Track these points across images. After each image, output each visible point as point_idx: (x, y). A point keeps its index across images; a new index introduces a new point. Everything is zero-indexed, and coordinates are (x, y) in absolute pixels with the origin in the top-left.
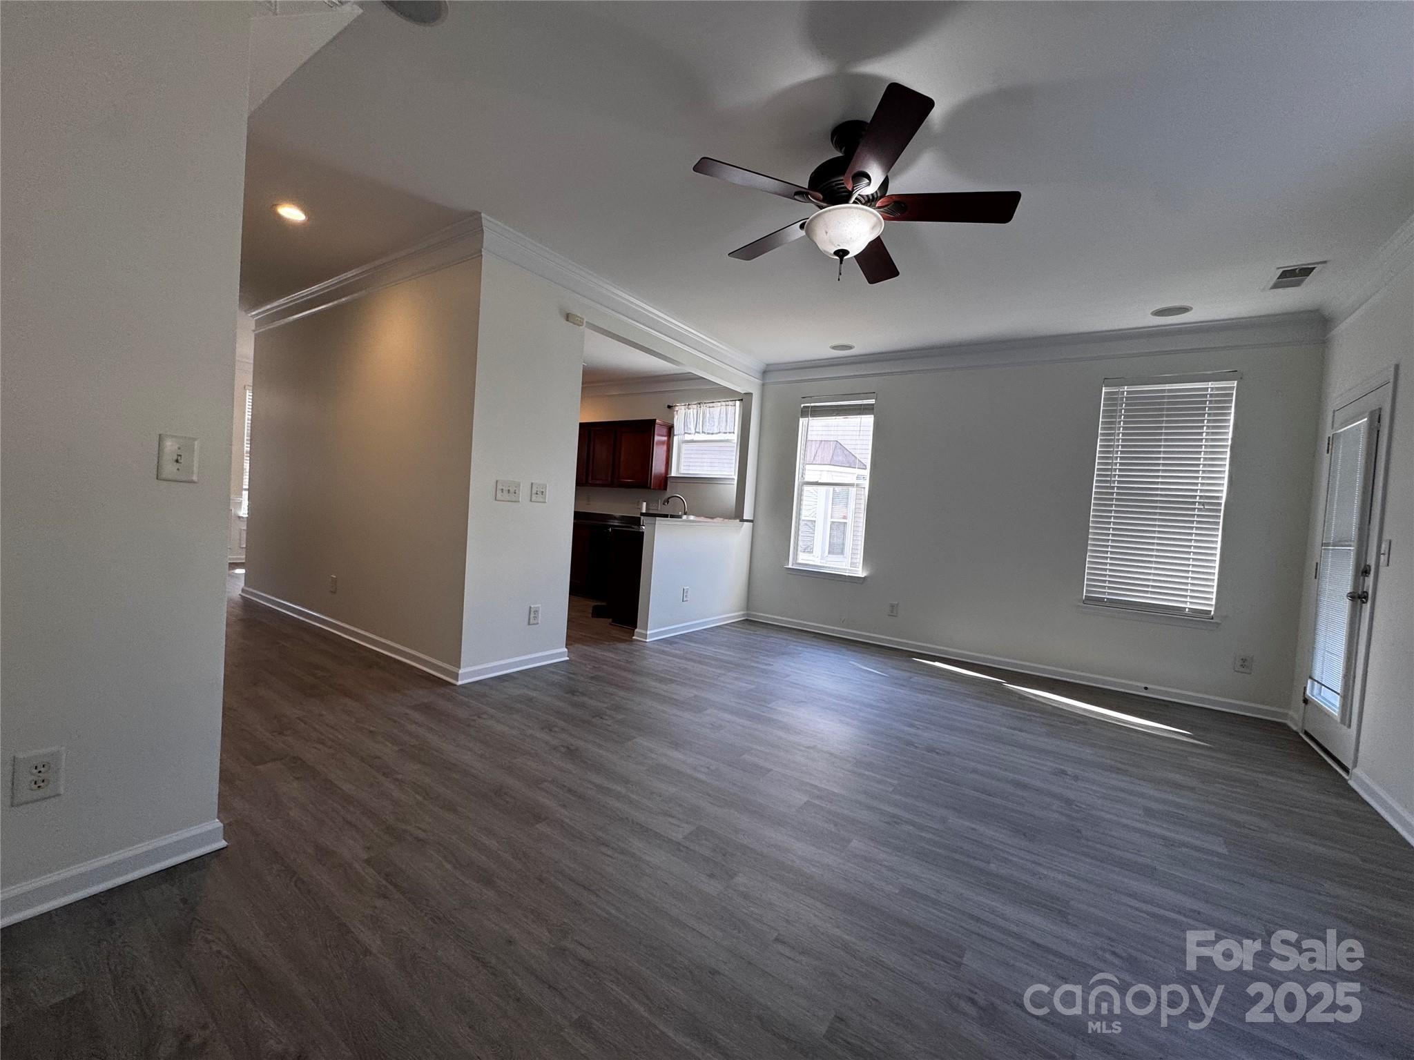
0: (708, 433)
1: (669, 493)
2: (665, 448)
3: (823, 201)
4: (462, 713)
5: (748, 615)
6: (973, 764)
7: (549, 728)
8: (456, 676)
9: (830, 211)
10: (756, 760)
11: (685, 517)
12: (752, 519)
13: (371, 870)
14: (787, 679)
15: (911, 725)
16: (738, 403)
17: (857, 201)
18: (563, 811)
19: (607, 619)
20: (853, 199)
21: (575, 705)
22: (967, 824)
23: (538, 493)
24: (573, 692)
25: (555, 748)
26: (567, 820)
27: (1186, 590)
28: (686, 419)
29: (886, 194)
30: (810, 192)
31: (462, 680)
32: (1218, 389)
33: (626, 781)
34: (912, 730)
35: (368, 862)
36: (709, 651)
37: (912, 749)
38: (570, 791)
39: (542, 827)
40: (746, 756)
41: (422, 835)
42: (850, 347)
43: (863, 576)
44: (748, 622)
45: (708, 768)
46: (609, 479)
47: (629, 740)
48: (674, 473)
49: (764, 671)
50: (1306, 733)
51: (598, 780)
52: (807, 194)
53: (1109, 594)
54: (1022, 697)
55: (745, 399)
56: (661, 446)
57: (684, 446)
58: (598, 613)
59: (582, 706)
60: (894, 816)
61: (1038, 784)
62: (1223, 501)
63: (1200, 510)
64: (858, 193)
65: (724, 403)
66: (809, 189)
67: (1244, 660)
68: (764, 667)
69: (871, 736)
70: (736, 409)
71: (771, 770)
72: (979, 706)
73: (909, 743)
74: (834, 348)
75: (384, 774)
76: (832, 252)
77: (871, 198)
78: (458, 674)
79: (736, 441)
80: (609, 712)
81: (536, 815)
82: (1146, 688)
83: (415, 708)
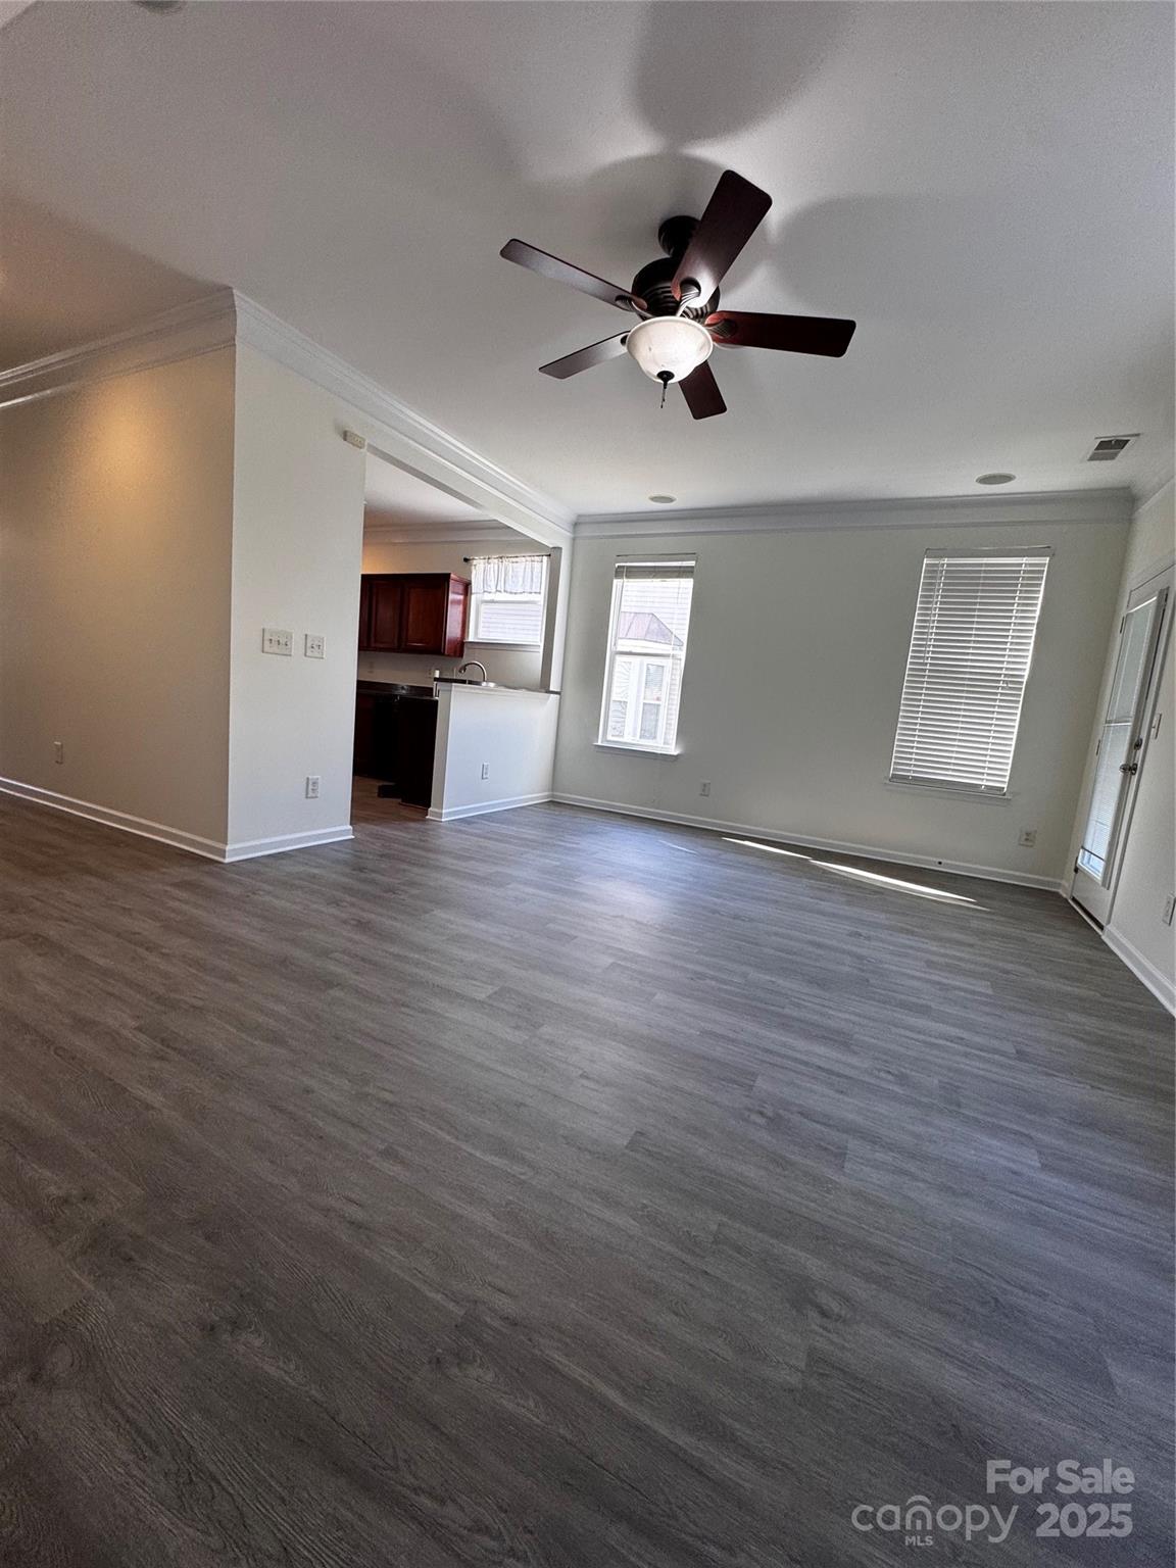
0: (511, 593)
1: (465, 660)
2: (461, 608)
3: (648, 310)
4: (232, 890)
5: (553, 796)
6: (775, 929)
7: (337, 903)
8: (223, 853)
9: (654, 323)
10: (562, 928)
11: (484, 684)
12: (559, 690)
13: (143, 1037)
14: (595, 856)
15: (718, 897)
16: (545, 558)
17: (685, 314)
18: (357, 977)
19: (394, 800)
20: (680, 312)
21: (364, 881)
22: (768, 978)
23: (313, 647)
24: (361, 870)
25: (345, 922)
26: (362, 986)
27: (984, 768)
28: (484, 573)
29: (717, 307)
30: (634, 297)
31: (232, 856)
32: (1031, 565)
33: (424, 950)
34: (719, 901)
35: (139, 1029)
36: (512, 830)
37: (717, 915)
38: (363, 960)
39: (335, 993)
40: (551, 926)
41: (200, 1003)
42: (670, 500)
43: (675, 754)
44: (553, 803)
45: (511, 936)
46: (396, 641)
47: (427, 913)
48: (471, 638)
49: (569, 849)
50: (1074, 899)
51: (395, 949)
52: (630, 300)
53: (914, 772)
54: (825, 871)
55: (553, 554)
56: (457, 606)
57: (483, 607)
58: (384, 793)
59: (373, 882)
60: (695, 973)
61: (834, 943)
62: (1025, 680)
63: (1003, 688)
64: (686, 304)
65: (529, 559)
66: (633, 293)
67: (1028, 834)
68: (571, 845)
69: (679, 906)
70: (541, 566)
71: (576, 937)
72: (784, 879)
73: (714, 912)
74: (654, 499)
75: (147, 949)
76: (656, 374)
77: (700, 312)
78: (225, 851)
79: (542, 603)
80: (403, 888)
81: (328, 982)
82: (940, 863)
83: (175, 885)
